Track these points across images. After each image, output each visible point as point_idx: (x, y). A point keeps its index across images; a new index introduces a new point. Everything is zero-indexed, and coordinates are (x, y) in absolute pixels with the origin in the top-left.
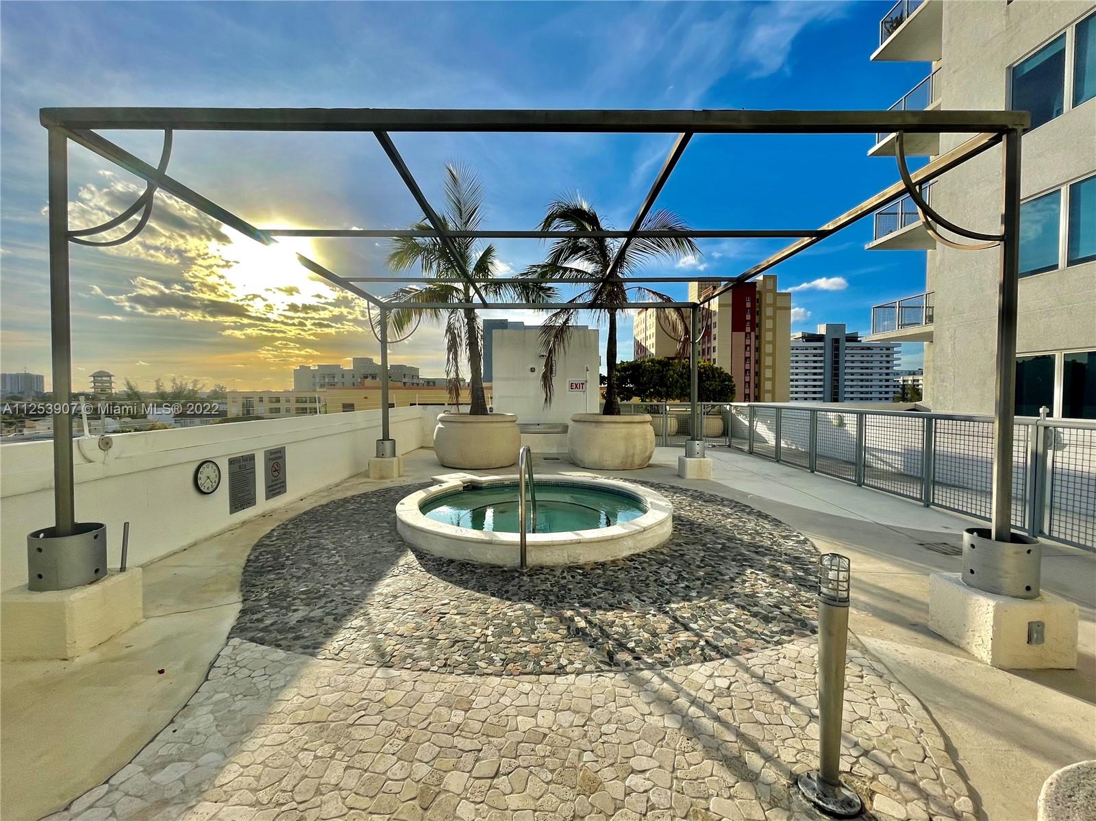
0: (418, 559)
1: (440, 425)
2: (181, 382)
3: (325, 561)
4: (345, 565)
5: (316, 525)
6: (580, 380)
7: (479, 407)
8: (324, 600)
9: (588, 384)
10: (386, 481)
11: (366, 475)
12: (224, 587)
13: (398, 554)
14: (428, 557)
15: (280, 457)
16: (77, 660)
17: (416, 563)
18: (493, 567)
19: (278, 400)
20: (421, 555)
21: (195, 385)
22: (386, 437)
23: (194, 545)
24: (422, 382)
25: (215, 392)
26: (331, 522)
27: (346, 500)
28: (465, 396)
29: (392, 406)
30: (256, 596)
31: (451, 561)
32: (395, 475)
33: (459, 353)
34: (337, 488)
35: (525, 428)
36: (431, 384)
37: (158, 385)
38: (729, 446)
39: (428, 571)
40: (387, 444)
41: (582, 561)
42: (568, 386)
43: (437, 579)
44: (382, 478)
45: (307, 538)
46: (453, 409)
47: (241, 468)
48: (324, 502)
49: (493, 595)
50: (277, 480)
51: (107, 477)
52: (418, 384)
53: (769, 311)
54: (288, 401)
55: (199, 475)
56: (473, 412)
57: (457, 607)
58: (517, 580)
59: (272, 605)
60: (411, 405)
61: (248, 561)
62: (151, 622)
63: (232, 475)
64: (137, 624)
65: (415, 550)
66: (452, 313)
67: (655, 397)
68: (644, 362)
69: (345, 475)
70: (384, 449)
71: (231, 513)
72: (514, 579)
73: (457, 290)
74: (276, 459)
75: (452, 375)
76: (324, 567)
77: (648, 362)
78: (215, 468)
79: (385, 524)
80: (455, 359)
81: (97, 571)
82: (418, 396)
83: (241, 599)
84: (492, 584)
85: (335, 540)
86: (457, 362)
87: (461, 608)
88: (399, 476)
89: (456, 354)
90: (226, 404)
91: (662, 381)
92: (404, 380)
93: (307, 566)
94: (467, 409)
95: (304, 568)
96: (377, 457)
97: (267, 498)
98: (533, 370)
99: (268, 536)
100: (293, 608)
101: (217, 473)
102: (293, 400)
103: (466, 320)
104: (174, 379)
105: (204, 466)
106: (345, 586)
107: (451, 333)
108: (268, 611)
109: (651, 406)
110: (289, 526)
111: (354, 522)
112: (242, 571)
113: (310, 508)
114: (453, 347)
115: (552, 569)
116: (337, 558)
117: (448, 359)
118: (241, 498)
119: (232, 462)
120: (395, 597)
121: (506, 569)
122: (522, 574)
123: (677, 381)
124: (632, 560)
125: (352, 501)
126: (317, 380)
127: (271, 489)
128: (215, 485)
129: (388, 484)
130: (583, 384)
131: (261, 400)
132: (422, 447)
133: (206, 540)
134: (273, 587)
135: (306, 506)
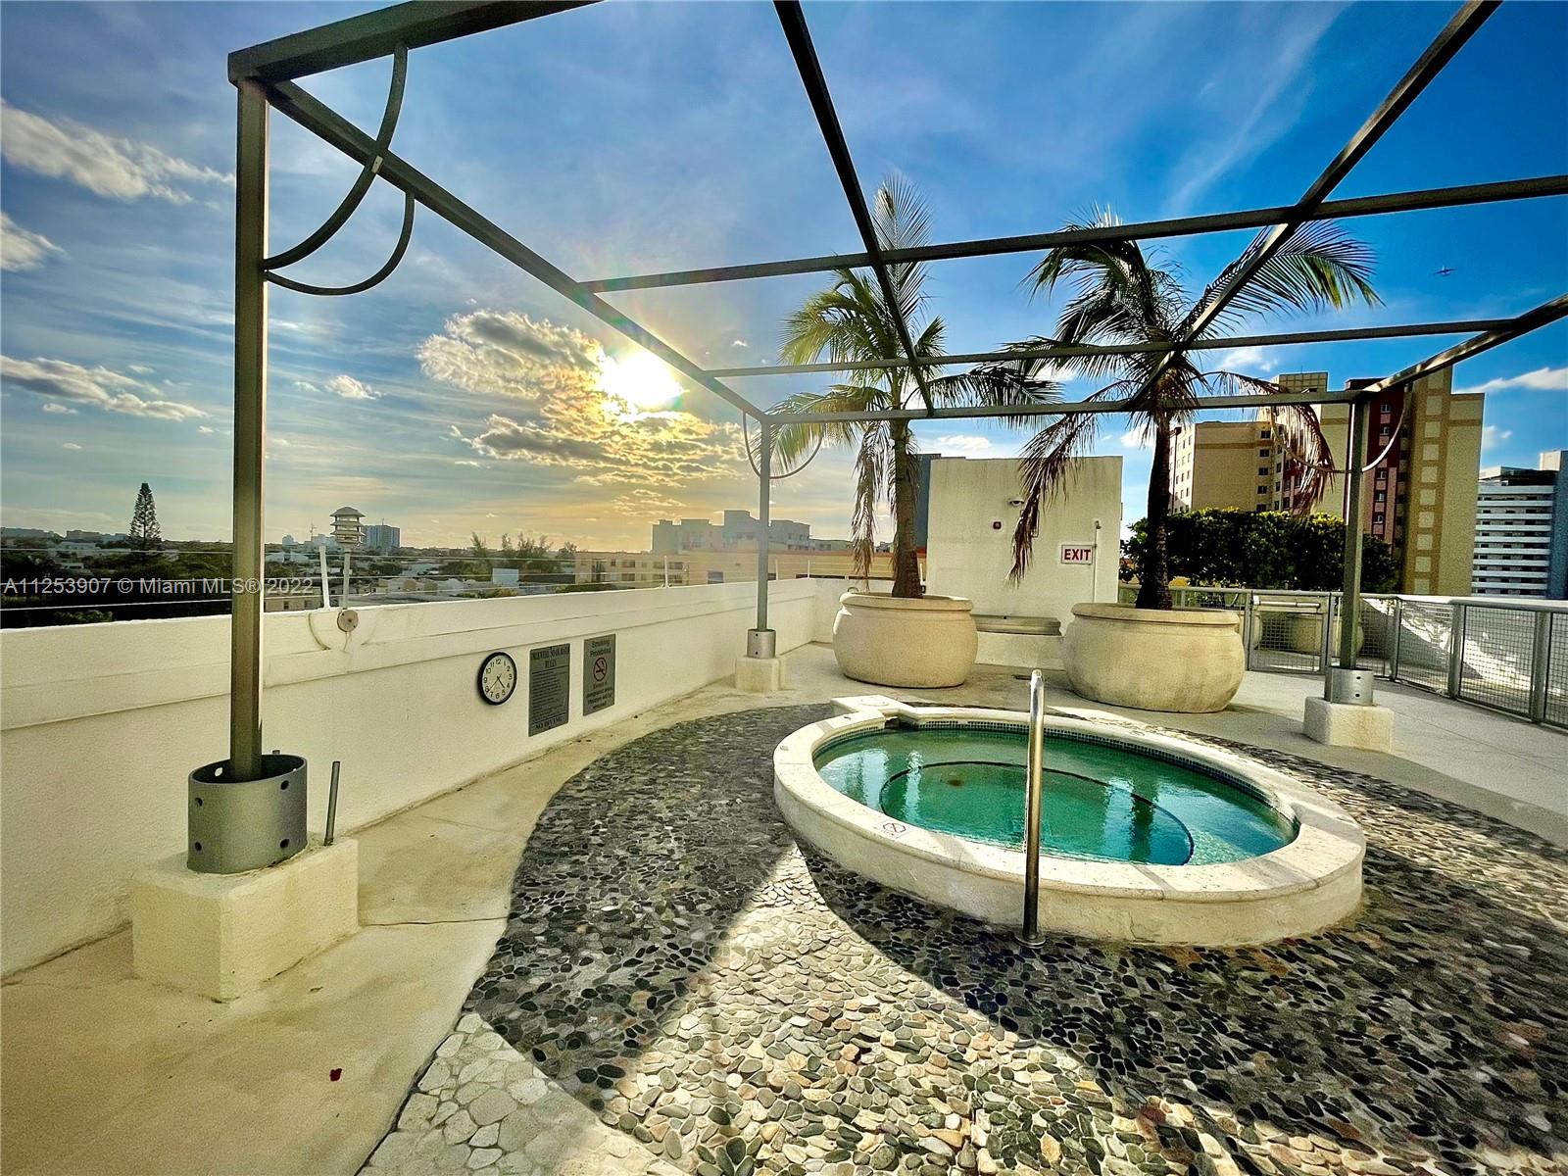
0: (812, 870)
1: (844, 611)
2: (528, 540)
3: (652, 847)
4: (683, 860)
5: (648, 767)
6: (1080, 543)
7: (908, 584)
8: (639, 943)
9: (1098, 551)
10: (760, 695)
11: (731, 682)
12: (490, 876)
13: (775, 850)
14: (830, 868)
15: (608, 651)
16: (234, 1005)
17: (807, 880)
18: (962, 919)
19: (633, 565)
20: (816, 862)
21: (542, 542)
22: (762, 626)
23: (474, 782)
24: (813, 545)
25: (563, 551)
26: (672, 764)
27: (698, 725)
28: (883, 566)
29: (772, 577)
30: (532, 908)
31: (874, 888)
32: (774, 687)
33: (876, 495)
34: (688, 701)
35: (983, 622)
36: (826, 547)
37: (504, 541)
38: (1392, 679)
39: (831, 905)
40: (764, 636)
41: (1164, 939)
42: (1059, 553)
43: (848, 929)
44: (754, 689)
45: (631, 792)
46: (860, 585)
47: (549, 663)
48: (667, 723)
49: (972, 1003)
50: (600, 685)
51: (349, 673)
52: (807, 548)
53: (1431, 429)
54: (644, 565)
55: (485, 675)
56: (898, 592)
57: (894, 1026)
58: (1018, 965)
59: (552, 940)
60: (798, 577)
61: (538, 826)
62: (370, 934)
63: (535, 675)
64: (345, 937)
65: (807, 849)
66: (871, 429)
67: (1219, 579)
68: (1198, 515)
69: (702, 680)
70: (759, 646)
71: (530, 736)
72: (1011, 963)
73: (880, 394)
74: (601, 653)
75: (862, 533)
76: (650, 860)
77: (1207, 515)
78: (508, 663)
79: (754, 781)
80: (869, 505)
81: (284, 844)
82: (810, 564)
83: (506, 913)
84: (967, 970)
85: (674, 802)
86: (871, 510)
87: (903, 1030)
88: (781, 689)
89: (870, 498)
90: (574, 566)
91: (1236, 549)
92: (789, 542)
93: (621, 853)
94: (888, 587)
95: (617, 857)
96: (748, 656)
97: (586, 712)
98: (997, 526)
99: (576, 780)
100: (585, 953)
101: (512, 672)
102: (650, 565)
103: (892, 442)
104: (522, 535)
105: (494, 660)
106: (677, 915)
107: (866, 463)
108: (541, 951)
109: (1211, 593)
110: (611, 764)
111: (707, 769)
112: (524, 846)
113: (644, 733)
114: (867, 487)
115: (1096, 949)
116: (673, 844)
117: (858, 505)
118: (546, 712)
119: (535, 655)
120: (768, 963)
121: (989, 928)
122: (1028, 952)
123: (1268, 550)
124: (1291, 958)
125: (708, 728)
126: (680, 539)
127: (592, 698)
128: (508, 690)
129: (761, 701)
130: (1087, 551)
131: (613, 564)
132: (812, 642)
133: (491, 775)
134: (561, 894)
135: (641, 729)
